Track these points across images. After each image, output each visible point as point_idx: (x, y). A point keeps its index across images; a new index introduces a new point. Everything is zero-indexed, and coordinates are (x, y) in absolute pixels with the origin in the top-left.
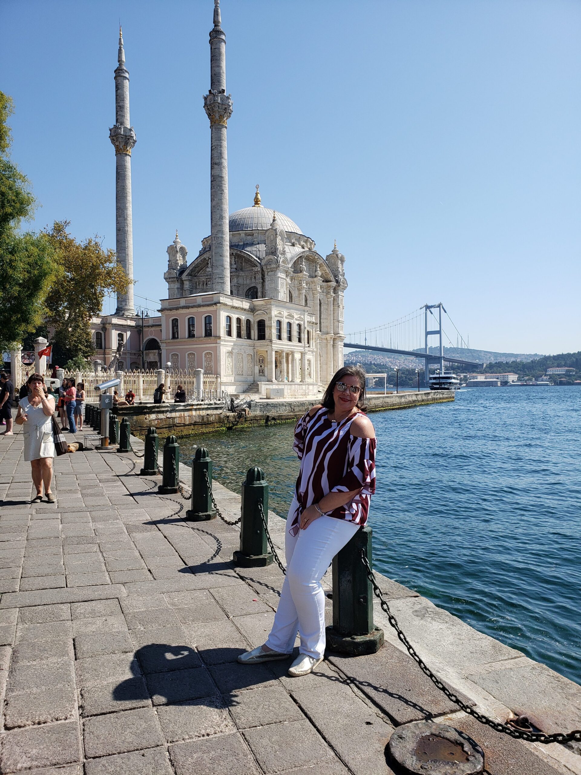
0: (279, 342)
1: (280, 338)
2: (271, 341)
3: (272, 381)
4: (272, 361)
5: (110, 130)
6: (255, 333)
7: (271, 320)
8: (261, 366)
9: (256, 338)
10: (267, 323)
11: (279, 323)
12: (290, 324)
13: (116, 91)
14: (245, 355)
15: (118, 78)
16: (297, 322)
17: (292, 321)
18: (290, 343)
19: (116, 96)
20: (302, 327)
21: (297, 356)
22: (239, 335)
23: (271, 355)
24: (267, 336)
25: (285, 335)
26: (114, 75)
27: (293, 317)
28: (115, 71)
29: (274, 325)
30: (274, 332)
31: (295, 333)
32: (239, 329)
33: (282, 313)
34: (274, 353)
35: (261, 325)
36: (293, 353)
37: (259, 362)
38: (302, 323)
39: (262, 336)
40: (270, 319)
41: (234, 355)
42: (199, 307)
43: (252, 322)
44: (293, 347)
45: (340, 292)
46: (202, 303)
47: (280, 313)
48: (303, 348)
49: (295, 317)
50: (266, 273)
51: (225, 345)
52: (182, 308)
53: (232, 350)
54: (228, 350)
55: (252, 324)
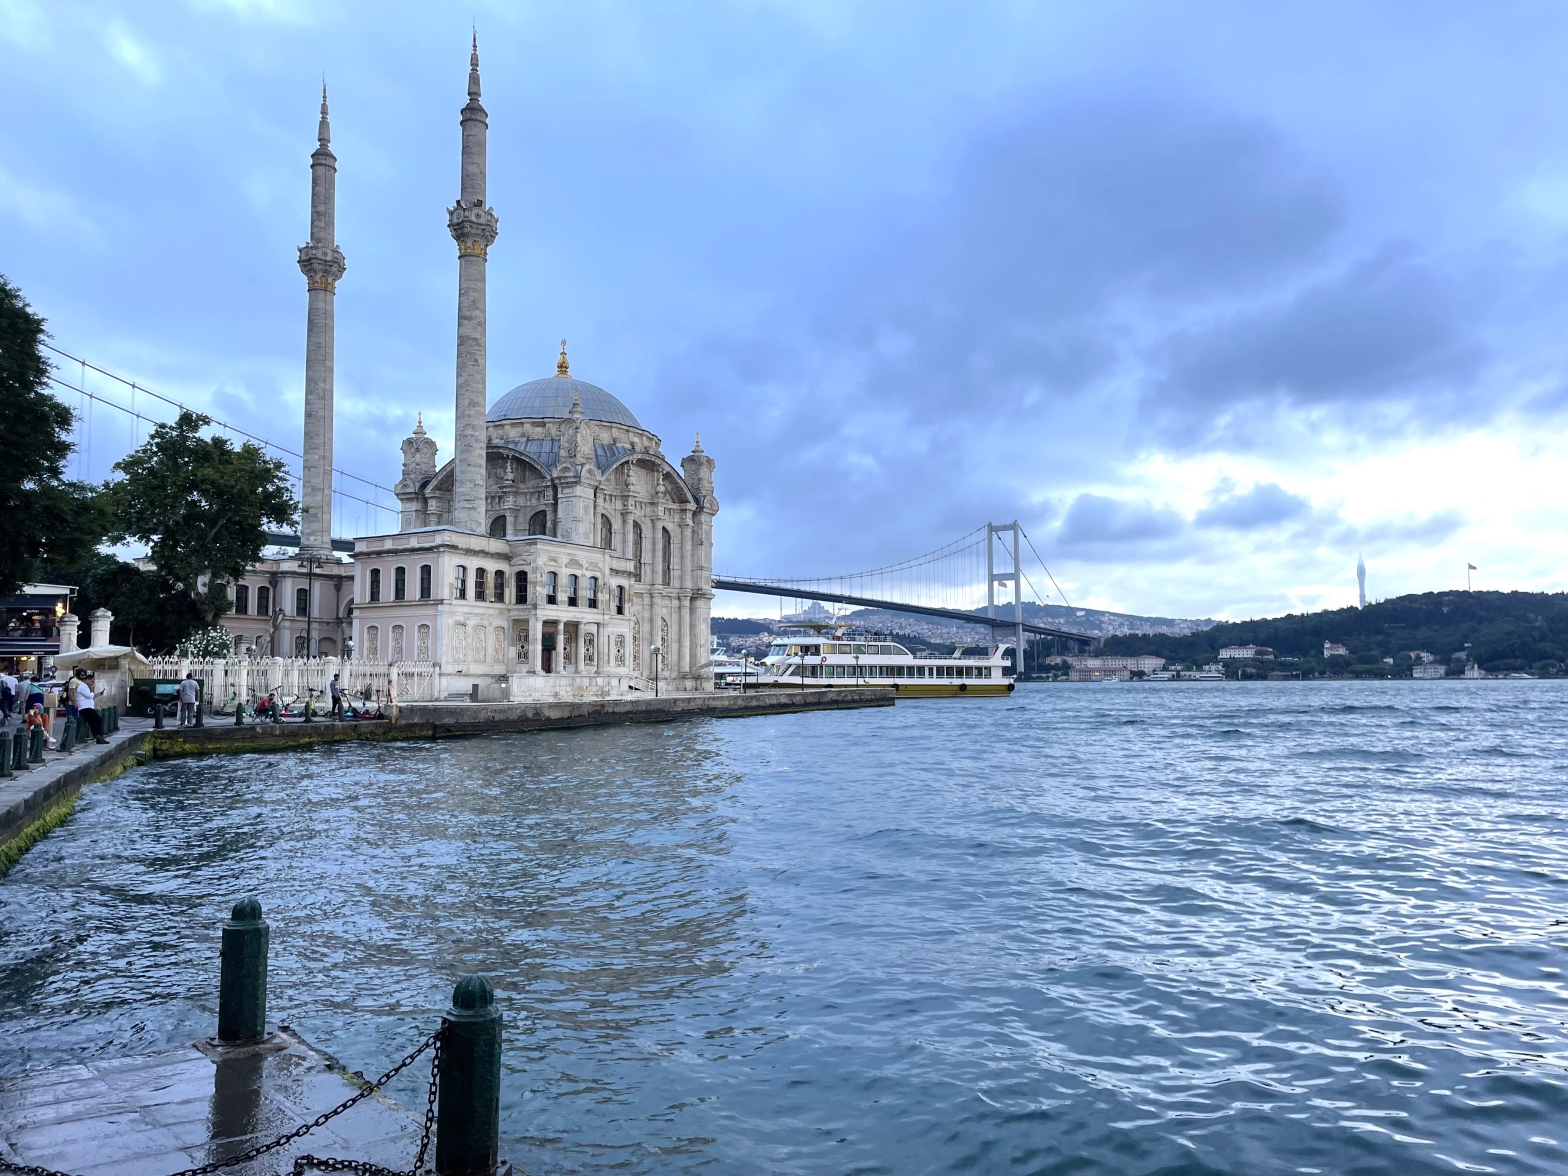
0: (551, 607)
1: (552, 600)
2: (535, 607)
3: (534, 672)
4: (535, 640)
5: (300, 250)
6: (510, 592)
7: (538, 572)
8: (523, 647)
9: (514, 601)
10: (530, 577)
11: (554, 576)
12: (574, 578)
13: (313, 188)
14: (490, 629)
15: (317, 167)
16: (589, 574)
17: (578, 573)
18: (573, 609)
19: (313, 195)
20: (600, 582)
22: (480, 596)
24: (529, 598)
25: (563, 596)
26: (311, 162)
27: (581, 566)
28: (313, 156)
29: (544, 579)
30: (543, 591)
31: (585, 593)
32: (480, 585)
33: (559, 560)
34: (540, 625)
35: (522, 577)
36: (578, 623)
37: (520, 640)
38: (598, 575)
39: (522, 599)
40: (536, 569)
41: (469, 628)
42: (413, 550)
43: (507, 575)
44: (578, 615)
45: (703, 518)
46: (417, 546)
47: (555, 561)
48: (601, 617)
49: (585, 565)
50: (560, 490)
51: (452, 614)
52: (388, 552)
53: (464, 621)
54: (457, 620)
55: (505, 578)
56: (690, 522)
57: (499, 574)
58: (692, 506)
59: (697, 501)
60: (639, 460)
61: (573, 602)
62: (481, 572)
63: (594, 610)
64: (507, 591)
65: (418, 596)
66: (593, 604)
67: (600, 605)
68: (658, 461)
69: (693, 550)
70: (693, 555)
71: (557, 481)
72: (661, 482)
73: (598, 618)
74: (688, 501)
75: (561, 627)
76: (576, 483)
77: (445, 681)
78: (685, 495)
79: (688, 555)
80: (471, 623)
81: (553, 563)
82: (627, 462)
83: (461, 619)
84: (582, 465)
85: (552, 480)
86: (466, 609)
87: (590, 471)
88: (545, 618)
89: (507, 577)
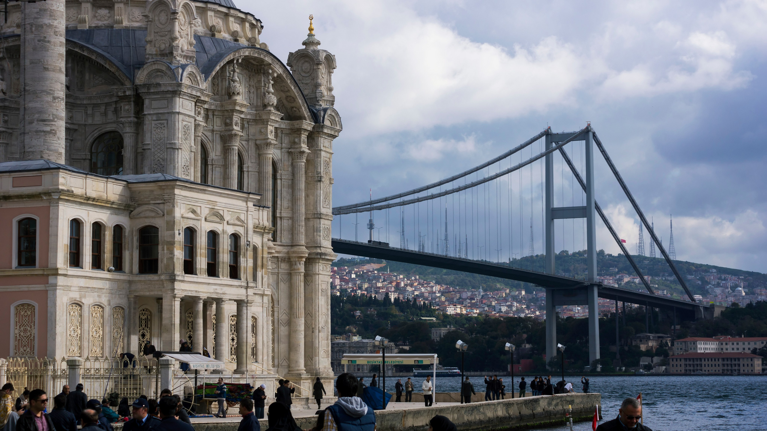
0: (189, 277)
1: (190, 268)
2: (172, 278)
4: (172, 325)
6: (132, 256)
7: (173, 229)
8: (143, 336)
9: (136, 267)
10: (163, 234)
11: (190, 233)
12: (213, 236)
14: (109, 309)
16: (231, 230)
17: (218, 228)
18: (212, 280)
20: (243, 242)
21: (229, 309)
22: (97, 264)
23: (171, 311)
24: (161, 266)
25: (202, 262)
27: (222, 218)
29: (180, 238)
30: (179, 254)
31: (224, 256)
32: (97, 247)
33: (198, 210)
34: (177, 304)
35: (148, 235)
36: (219, 301)
37: (141, 324)
38: (241, 230)
39: (149, 265)
40: (171, 225)
41: (85, 310)
42: (7, 197)
43: (127, 232)
44: (220, 290)
45: (323, 142)
47: (194, 212)
48: (243, 291)
49: (227, 217)
50: (147, 102)
51: (66, 288)
53: (80, 298)
54: (72, 298)
55: (125, 236)
56: (304, 147)
57: (118, 229)
58: (308, 125)
59: (316, 117)
60: (246, 59)
61: (212, 271)
62: (98, 227)
63: (235, 282)
64: (126, 255)
65: (15, 263)
66: (234, 273)
67: (242, 275)
68: (268, 59)
69: (307, 188)
70: (307, 196)
71: (142, 90)
72: (271, 90)
73: (241, 294)
74: (301, 118)
75: (201, 306)
76: (173, 93)
78: (299, 108)
79: (302, 195)
80: (88, 301)
81: (191, 215)
82: (231, 62)
83: (77, 296)
84: (184, 67)
85: (136, 88)
86: (82, 282)
87: (191, 74)
88: (183, 294)
89: (127, 234)
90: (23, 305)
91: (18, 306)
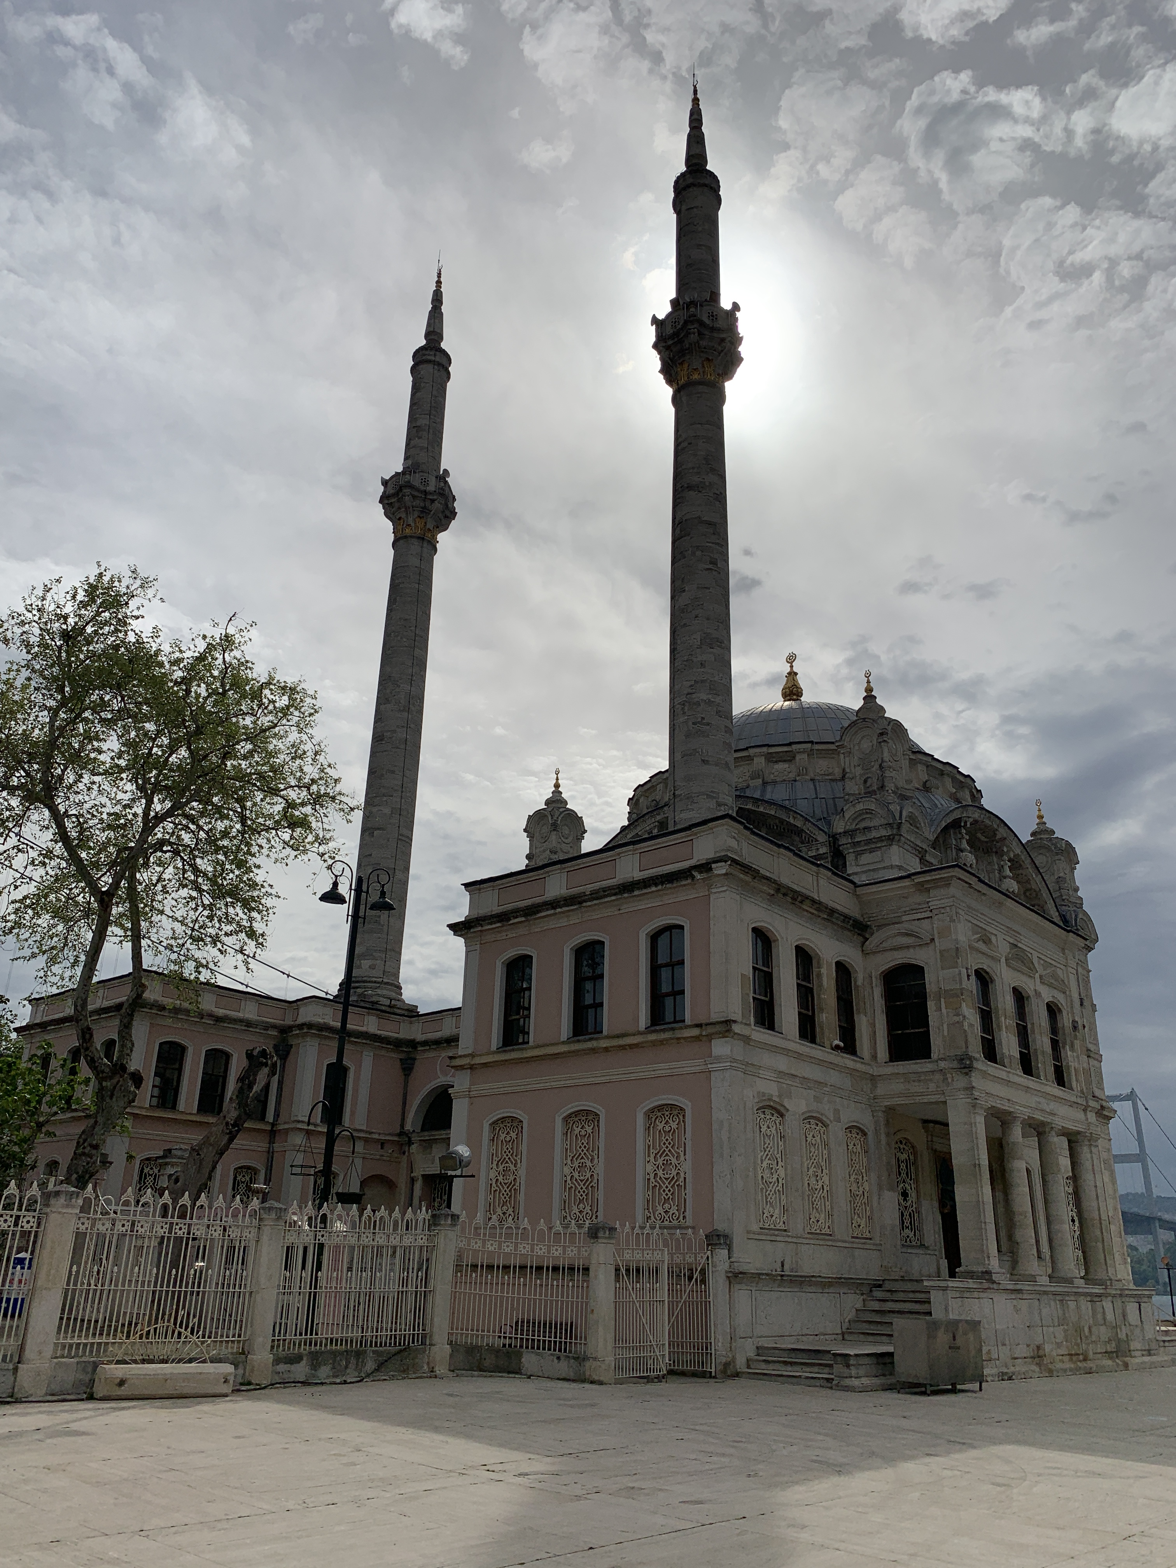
0: (991, 1068)
1: (993, 1052)
2: (964, 1063)
3: (987, 1275)
4: (976, 1167)
5: (386, 484)
6: (873, 1025)
7: (956, 964)
8: (904, 1195)
9: (882, 1049)
10: (935, 978)
11: (985, 982)
12: (1021, 998)
14: (837, 1132)
15: (421, 367)
16: (1047, 994)
17: (1027, 984)
18: (1028, 1081)
22: (809, 1027)
23: (971, 1135)
24: (935, 1041)
27: (1032, 968)
29: (969, 986)
30: (972, 1018)
31: (1041, 1042)
32: (806, 997)
33: (993, 939)
34: (980, 1122)
35: (902, 984)
36: (1041, 1129)
37: (899, 1170)
38: (1061, 999)
39: (911, 1042)
41: (792, 1122)
42: (628, 888)
43: (859, 978)
46: (638, 875)
49: (1040, 968)
51: (749, 1069)
52: (553, 904)
53: (780, 1096)
54: (764, 1094)
55: (857, 987)
57: (841, 973)
59: (1065, 920)
61: (1028, 1064)
62: (803, 960)
63: (1064, 1094)
64: (862, 1024)
65: (643, 1020)
66: (1061, 1075)
67: (1076, 1082)
68: (1001, 831)
71: (842, 842)
72: (1008, 872)
75: (1017, 1131)
76: (890, 839)
77: (743, 1295)
80: (796, 1106)
81: (979, 948)
82: (956, 824)
83: (772, 1089)
84: (900, 804)
85: (833, 841)
86: (782, 1063)
88: (988, 1103)
89: (859, 983)
90: (660, 1108)
91: (652, 1110)
